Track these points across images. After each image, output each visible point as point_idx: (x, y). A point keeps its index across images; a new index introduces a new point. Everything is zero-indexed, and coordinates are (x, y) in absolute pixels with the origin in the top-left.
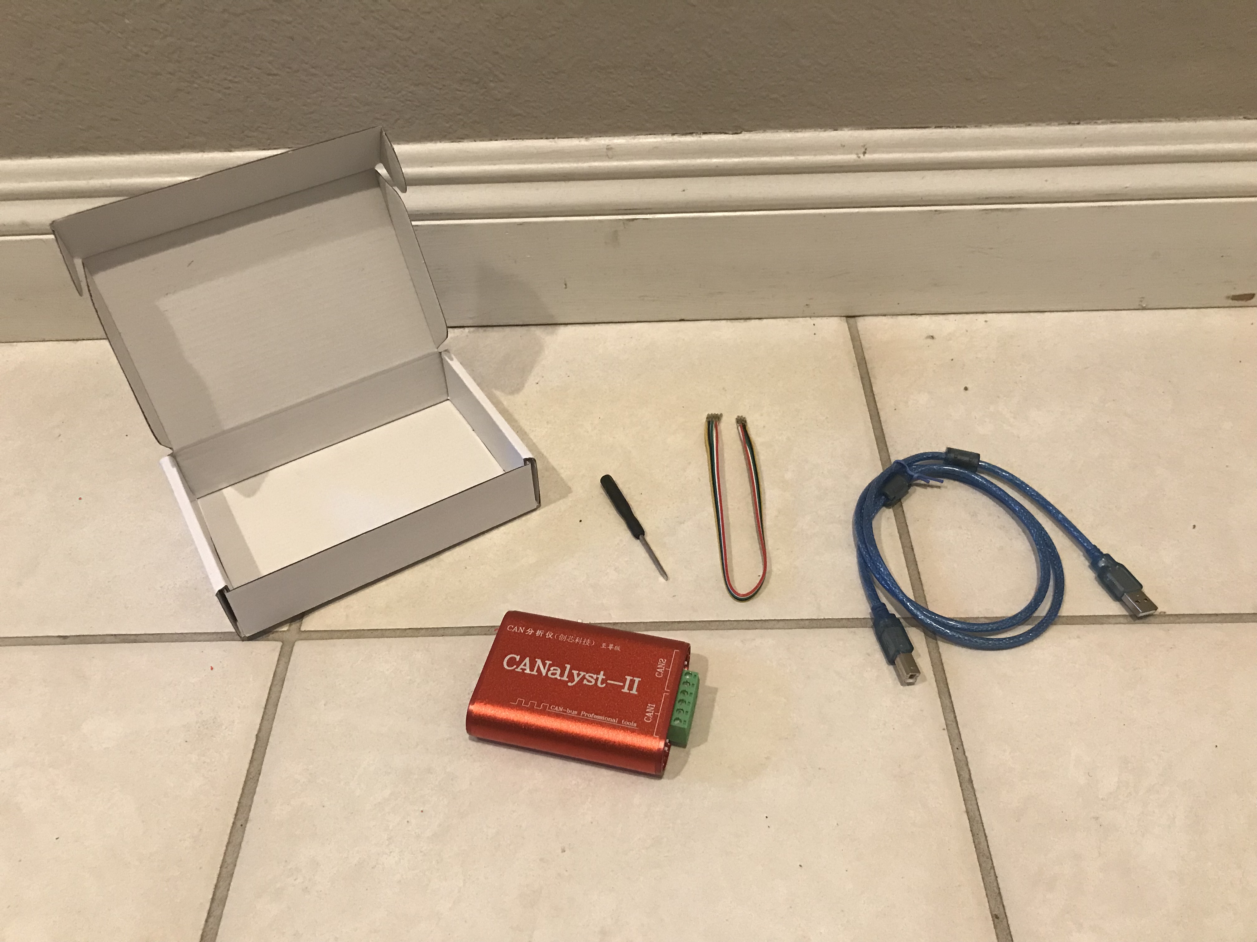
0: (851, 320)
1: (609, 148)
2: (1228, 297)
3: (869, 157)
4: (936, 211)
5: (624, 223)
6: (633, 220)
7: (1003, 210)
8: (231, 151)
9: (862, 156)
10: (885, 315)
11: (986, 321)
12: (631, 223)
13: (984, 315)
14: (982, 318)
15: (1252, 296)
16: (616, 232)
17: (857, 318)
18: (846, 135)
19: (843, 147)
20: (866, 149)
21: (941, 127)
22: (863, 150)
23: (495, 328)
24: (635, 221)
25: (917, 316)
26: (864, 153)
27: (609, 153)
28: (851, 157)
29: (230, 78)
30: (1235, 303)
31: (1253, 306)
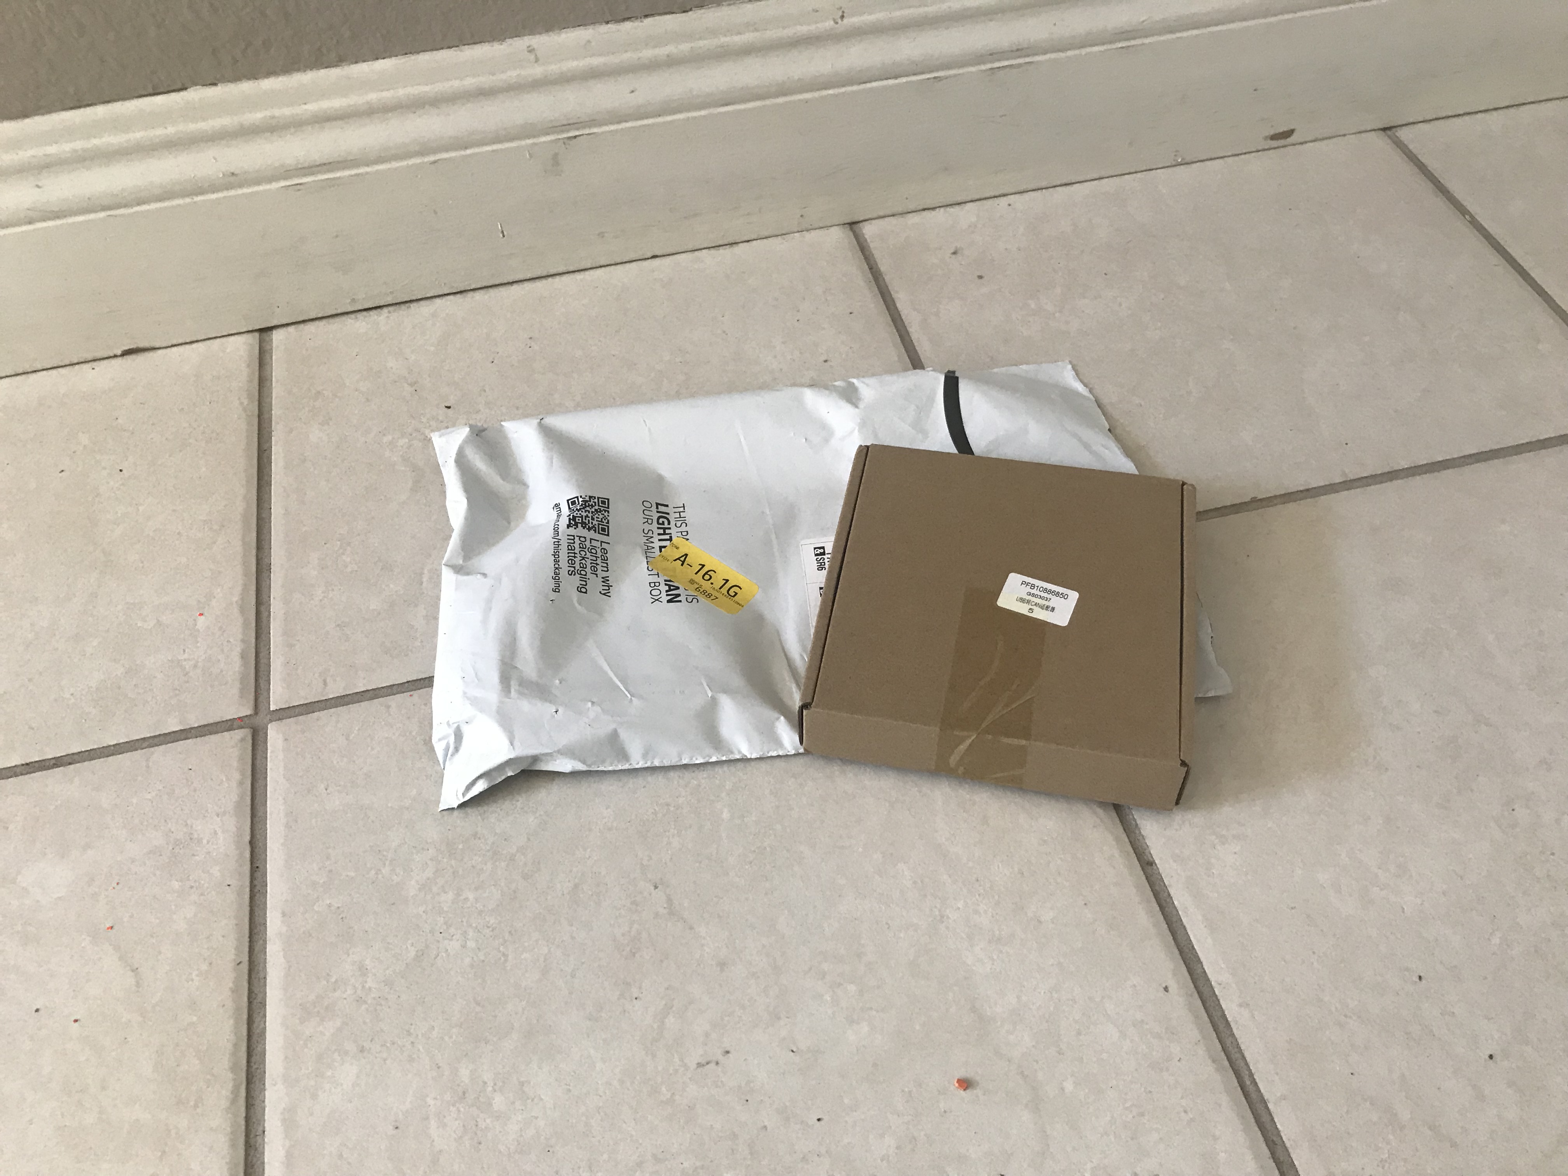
0: (855, 227)
1: (531, 51)
2: (1266, 138)
3: (848, 21)
4: (935, 78)
5: (564, 143)
6: (575, 137)
7: (1011, 66)
9: (839, 21)
10: (893, 215)
12: (574, 140)
13: (1005, 198)
14: (1003, 201)
15: (1292, 132)
16: (556, 155)
17: (861, 224)
19: (816, 13)
20: (843, 12)
22: (840, 14)
23: (422, 303)
24: (578, 138)
25: (931, 211)
26: (842, 17)
27: (532, 57)
28: (827, 24)
30: (1275, 143)
31: (1294, 145)
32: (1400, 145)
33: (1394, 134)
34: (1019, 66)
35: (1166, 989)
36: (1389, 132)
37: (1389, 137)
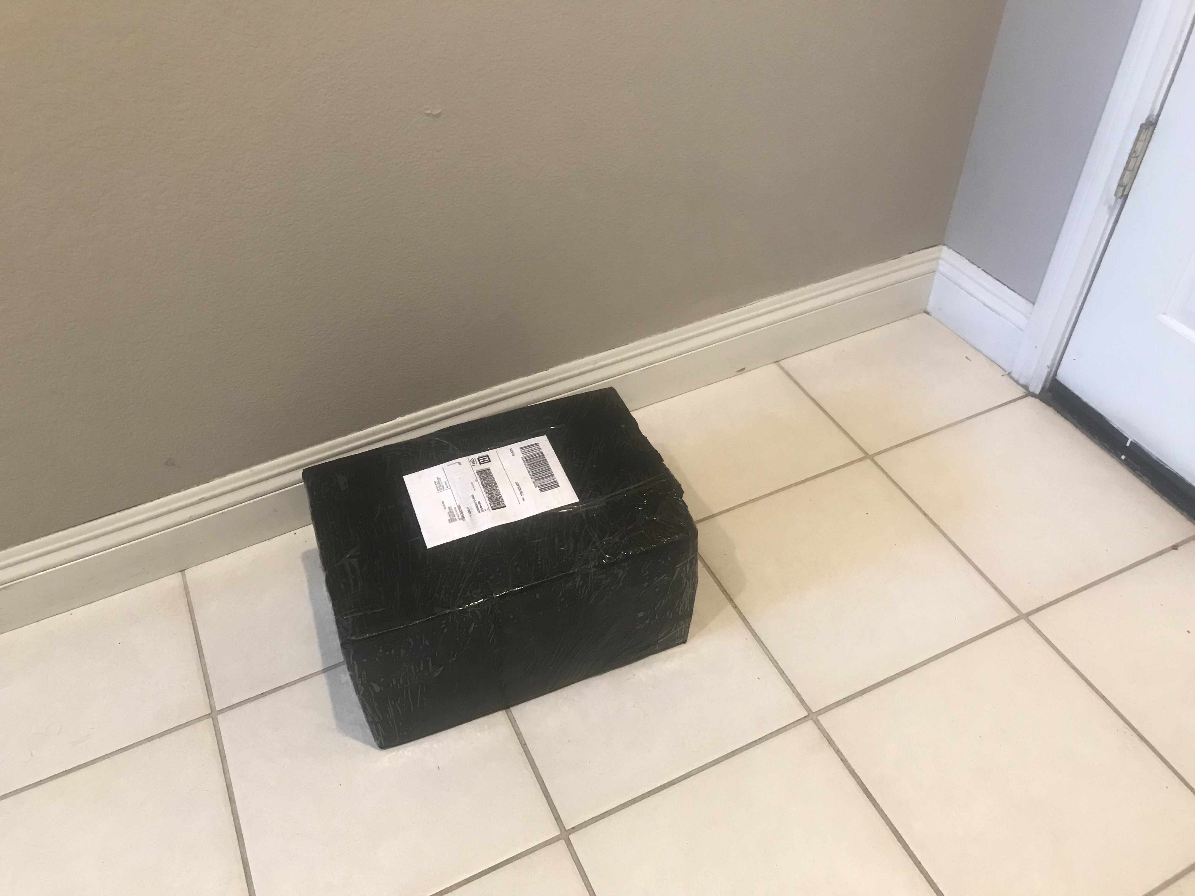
1: (501, 390)
2: (736, 372)
3: (597, 365)
4: (626, 375)
7: (649, 368)
8: (346, 436)
9: (595, 365)
11: (654, 408)
13: (652, 406)
15: (744, 369)
18: (587, 359)
19: (587, 364)
20: (596, 362)
21: (620, 346)
22: (595, 363)
26: (596, 364)
27: (501, 391)
28: (592, 367)
29: (349, 408)
30: (739, 373)
31: (746, 372)
32: (782, 368)
33: (779, 364)
34: (652, 367)
35: (746, 639)
36: (777, 363)
37: (777, 365)
